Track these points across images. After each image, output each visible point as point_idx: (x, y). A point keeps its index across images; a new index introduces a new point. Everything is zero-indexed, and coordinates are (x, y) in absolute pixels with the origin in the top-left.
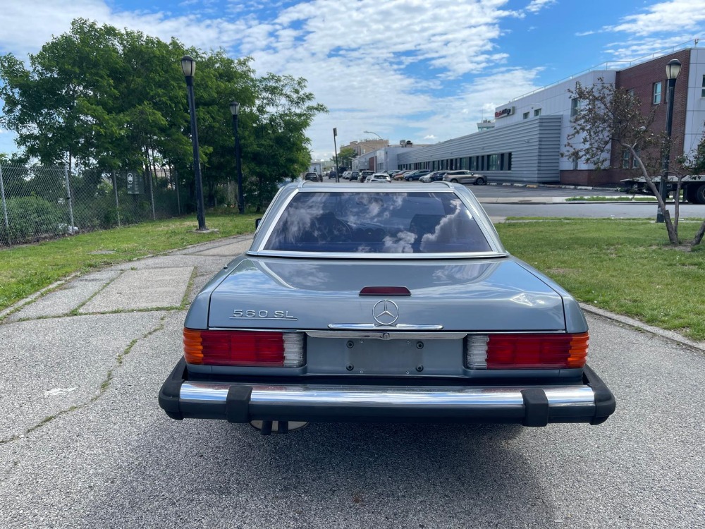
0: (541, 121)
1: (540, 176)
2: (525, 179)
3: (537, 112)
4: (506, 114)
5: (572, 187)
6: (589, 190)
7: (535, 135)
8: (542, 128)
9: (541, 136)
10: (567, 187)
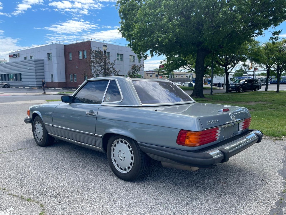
0: (35, 61)
1: (37, 84)
2: (30, 85)
3: (31, 57)
4: (15, 57)
5: (54, 88)
6: (61, 90)
7: (33, 66)
8: (36, 64)
9: (36, 67)
10: (51, 88)
